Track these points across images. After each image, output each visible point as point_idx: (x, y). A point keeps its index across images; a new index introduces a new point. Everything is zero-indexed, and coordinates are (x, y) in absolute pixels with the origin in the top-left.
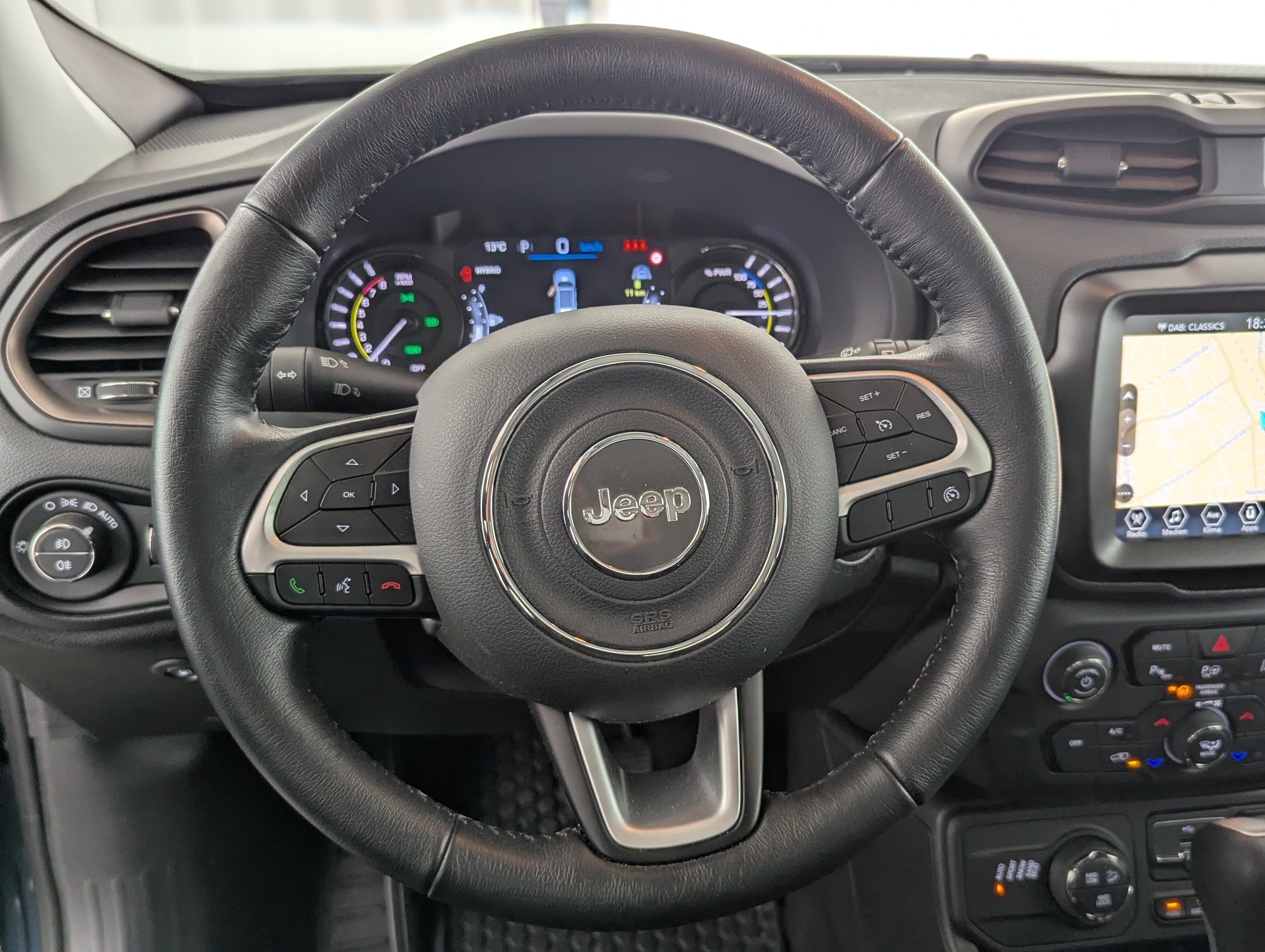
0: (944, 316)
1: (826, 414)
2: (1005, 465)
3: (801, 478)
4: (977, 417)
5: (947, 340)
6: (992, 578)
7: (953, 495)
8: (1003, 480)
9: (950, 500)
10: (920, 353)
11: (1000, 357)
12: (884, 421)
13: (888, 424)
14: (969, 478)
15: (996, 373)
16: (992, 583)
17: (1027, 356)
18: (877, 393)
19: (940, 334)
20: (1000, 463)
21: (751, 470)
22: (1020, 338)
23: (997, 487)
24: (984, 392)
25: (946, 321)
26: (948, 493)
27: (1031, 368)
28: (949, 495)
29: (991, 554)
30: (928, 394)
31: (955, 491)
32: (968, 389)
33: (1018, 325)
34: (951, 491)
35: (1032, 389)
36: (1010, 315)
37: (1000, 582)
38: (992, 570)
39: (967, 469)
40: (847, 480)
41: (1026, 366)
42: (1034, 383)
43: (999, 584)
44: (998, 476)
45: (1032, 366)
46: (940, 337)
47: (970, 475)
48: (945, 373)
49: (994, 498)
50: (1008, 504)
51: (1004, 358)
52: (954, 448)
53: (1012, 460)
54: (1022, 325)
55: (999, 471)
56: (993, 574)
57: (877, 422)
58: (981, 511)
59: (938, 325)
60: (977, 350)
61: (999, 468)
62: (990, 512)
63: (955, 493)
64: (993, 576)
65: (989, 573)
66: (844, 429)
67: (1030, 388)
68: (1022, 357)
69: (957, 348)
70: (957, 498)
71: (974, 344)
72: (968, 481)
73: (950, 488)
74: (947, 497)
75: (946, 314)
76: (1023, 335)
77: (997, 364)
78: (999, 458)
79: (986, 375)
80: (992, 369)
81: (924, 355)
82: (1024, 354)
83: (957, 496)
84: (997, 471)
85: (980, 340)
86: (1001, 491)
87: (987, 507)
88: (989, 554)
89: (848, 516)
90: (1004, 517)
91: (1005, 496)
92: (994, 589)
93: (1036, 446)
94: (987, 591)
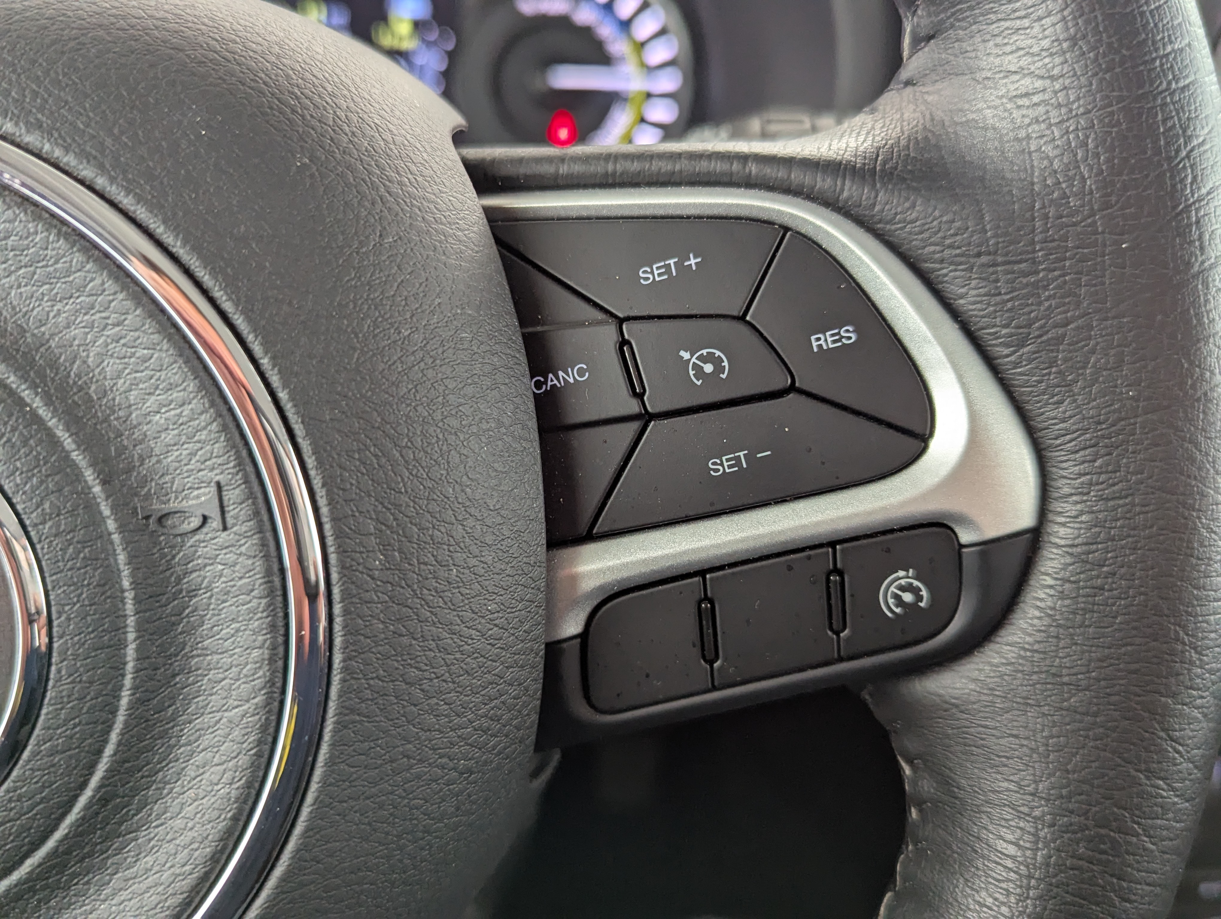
0: (924, 22)
1: (522, 323)
2: (1082, 513)
3: (385, 547)
4: (1006, 351)
5: (930, 98)
6: (1009, 863)
7: (908, 597)
8: (1069, 560)
9: (898, 610)
10: (844, 140)
11: (1097, 155)
12: (704, 352)
13: (717, 362)
14: (962, 546)
15: (1077, 212)
16: (1008, 880)
17: (1188, 156)
18: (693, 261)
19: (909, 83)
20: (1067, 506)
21: (205, 519)
22: (1172, 94)
23: (1050, 581)
24: (1037, 272)
25: (930, 38)
26: (892, 589)
27: (1199, 200)
28: (897, 597)
29: (1012, 786)
30: (854, 271)
31: (916, 583)
32: (984, 259)
33: (1169, 48)
34: (903, 582)
35: (1196, 268)
36: (1142, 14)
37: (1033, 882)
38: (1010, 837)
39: (963, 520)
40: (583, 529)
41: (1183, 190)
42: (1202, 248)
43: (1029, 888)
44: (1058, 546)
45: (1204, 191)
46: (909, 89)
47: (965, 537)
48: (913, 206)
49: (1037, 613)
50: (1079, 639)
51: (1108, 161)
52: (923, 450)
53: (1107, 499)
54: (1181, 50)
55: (1062, 531)
56: (1012, 850)
57: (686, 355)
58: (992, 646)
59: (906, 54)
60: (1022, 134)
61: (1062, 520)
62: (1020, 657)
63: (915, 591)
64: (1013, 858)
65: (1001, 845)
66: (581, 372)
67: (1189, 265)
68: (1170, 159)
69: (956, 124)
70: (922, 604)
71: (1016, 114)
72: (960, 555)
73: (901, 573)
74: (891, 601)
75: (929, 15)
76: (1181, 84)
77: (1083, 180)
78: (1066, 490)
79: (1046, 217)
80: (1064, 196)
81: (853, 144)
82: (1178, 151)
83: (920, 598)
84: (1056, 528)
85: (1036, 99)
86: (1062, 596)
87: (1011, 639)
88: (1005, 784)
89: (584, 636)
90: (1066, 679)
91: (1074, 613)
92: (1013, 899)
93: (1192, 460)
94: (989, 901)
